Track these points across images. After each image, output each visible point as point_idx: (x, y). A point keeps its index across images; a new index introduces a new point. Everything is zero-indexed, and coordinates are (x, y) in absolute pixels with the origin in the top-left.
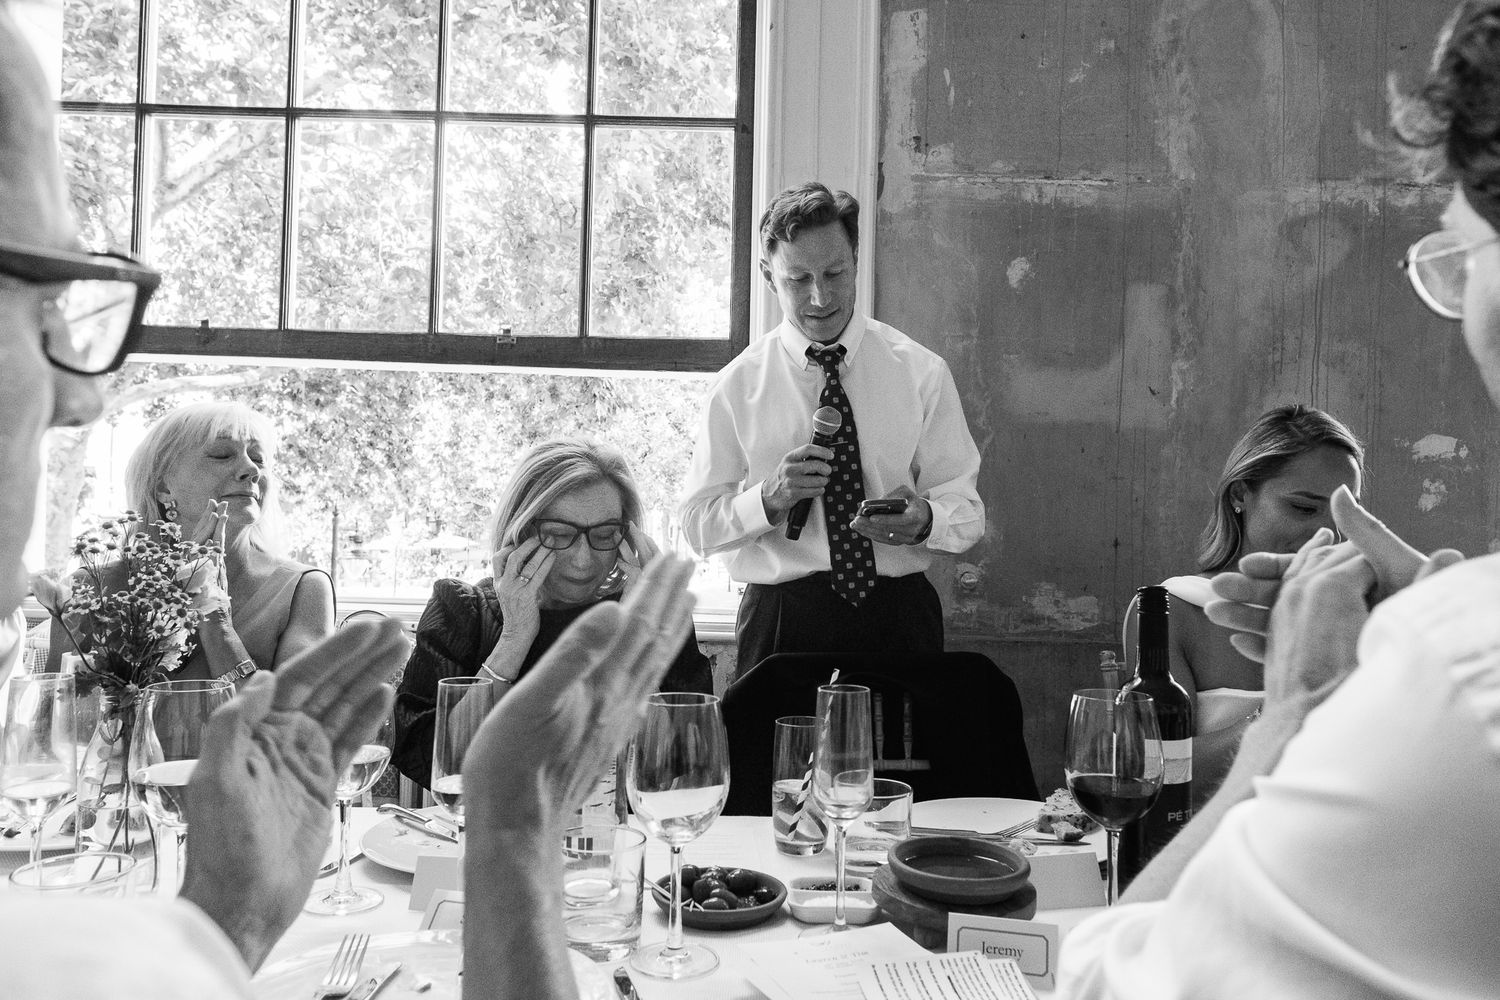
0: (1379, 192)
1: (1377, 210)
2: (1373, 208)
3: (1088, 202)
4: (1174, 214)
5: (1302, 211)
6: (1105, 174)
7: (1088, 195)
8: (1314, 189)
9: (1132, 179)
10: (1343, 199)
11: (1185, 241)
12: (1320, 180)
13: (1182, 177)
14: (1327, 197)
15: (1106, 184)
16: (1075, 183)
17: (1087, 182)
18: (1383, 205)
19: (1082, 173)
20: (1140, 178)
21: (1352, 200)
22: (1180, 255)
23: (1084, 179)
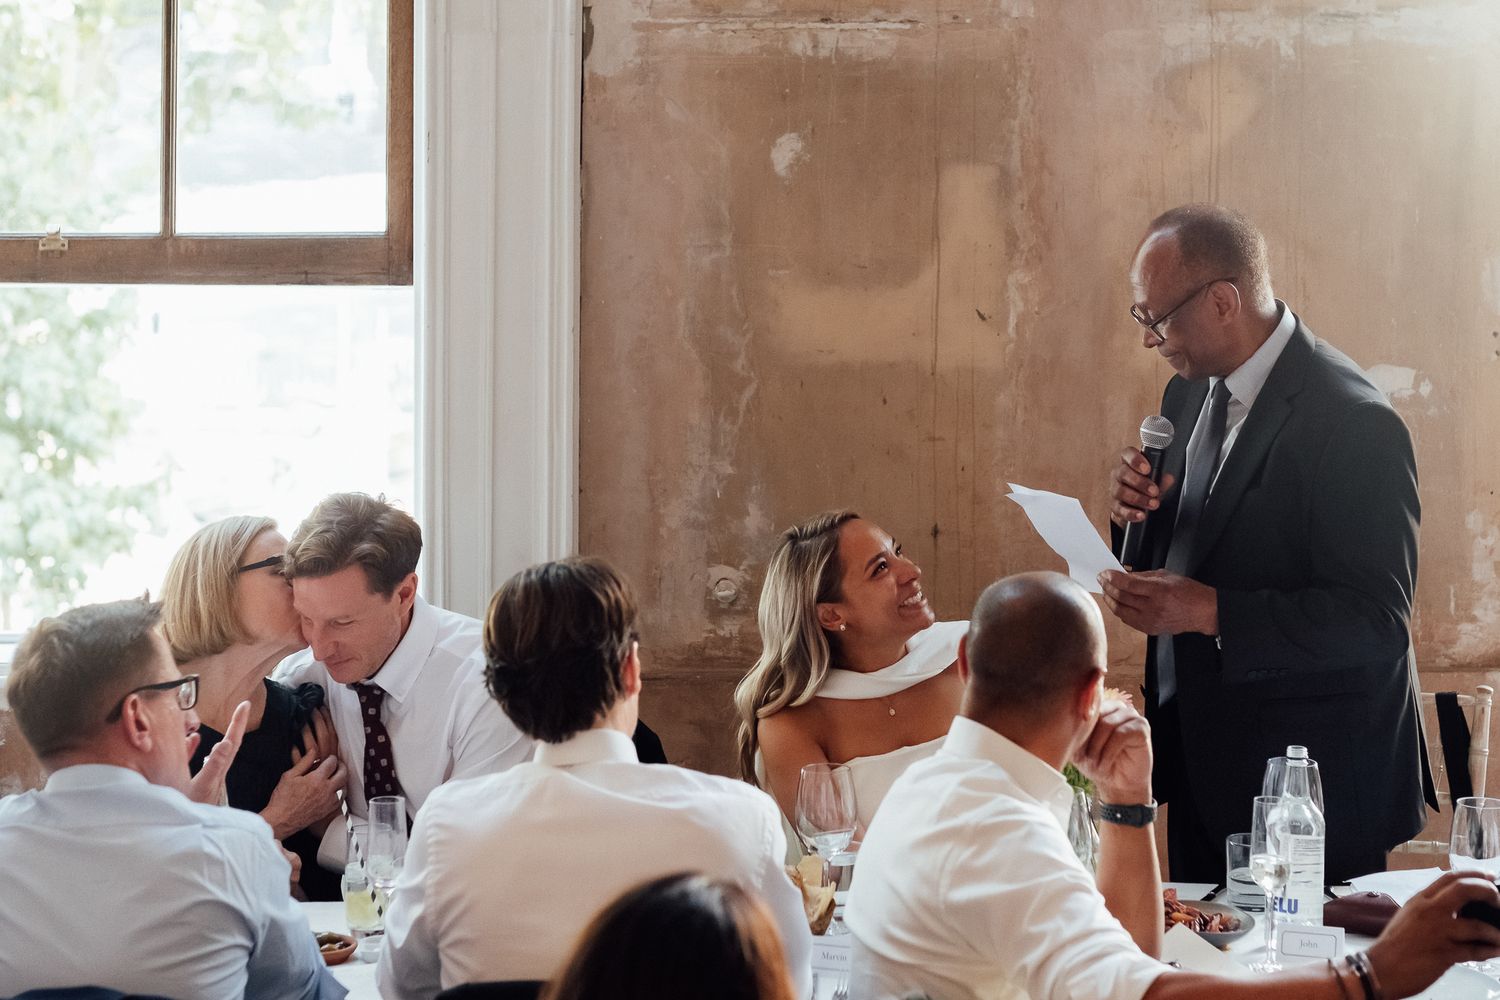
0: (1294, 27)
1: (1291, 52)
2: (1287, 50)
3: (883, 52)
4: (1005, 67)
5: (1186, 57)
6: (906, 14)
7: (881, 43)
8: (1202, 27)
9: (946, 18)
10: (1242, 39)
11: (1022, 102)
12: (1210, 13)
13: (1015, 13)
14: (1220, 37)
15: (908, 26)
16: (864, 26)
17: (882, 25)
18: (1300, 44)
19: (878, 13)
20: (955, 17)
21: (1255, 39)
22: (1016, 123)
23: (877, 21)
